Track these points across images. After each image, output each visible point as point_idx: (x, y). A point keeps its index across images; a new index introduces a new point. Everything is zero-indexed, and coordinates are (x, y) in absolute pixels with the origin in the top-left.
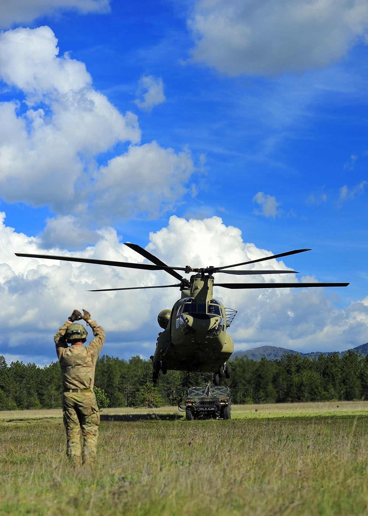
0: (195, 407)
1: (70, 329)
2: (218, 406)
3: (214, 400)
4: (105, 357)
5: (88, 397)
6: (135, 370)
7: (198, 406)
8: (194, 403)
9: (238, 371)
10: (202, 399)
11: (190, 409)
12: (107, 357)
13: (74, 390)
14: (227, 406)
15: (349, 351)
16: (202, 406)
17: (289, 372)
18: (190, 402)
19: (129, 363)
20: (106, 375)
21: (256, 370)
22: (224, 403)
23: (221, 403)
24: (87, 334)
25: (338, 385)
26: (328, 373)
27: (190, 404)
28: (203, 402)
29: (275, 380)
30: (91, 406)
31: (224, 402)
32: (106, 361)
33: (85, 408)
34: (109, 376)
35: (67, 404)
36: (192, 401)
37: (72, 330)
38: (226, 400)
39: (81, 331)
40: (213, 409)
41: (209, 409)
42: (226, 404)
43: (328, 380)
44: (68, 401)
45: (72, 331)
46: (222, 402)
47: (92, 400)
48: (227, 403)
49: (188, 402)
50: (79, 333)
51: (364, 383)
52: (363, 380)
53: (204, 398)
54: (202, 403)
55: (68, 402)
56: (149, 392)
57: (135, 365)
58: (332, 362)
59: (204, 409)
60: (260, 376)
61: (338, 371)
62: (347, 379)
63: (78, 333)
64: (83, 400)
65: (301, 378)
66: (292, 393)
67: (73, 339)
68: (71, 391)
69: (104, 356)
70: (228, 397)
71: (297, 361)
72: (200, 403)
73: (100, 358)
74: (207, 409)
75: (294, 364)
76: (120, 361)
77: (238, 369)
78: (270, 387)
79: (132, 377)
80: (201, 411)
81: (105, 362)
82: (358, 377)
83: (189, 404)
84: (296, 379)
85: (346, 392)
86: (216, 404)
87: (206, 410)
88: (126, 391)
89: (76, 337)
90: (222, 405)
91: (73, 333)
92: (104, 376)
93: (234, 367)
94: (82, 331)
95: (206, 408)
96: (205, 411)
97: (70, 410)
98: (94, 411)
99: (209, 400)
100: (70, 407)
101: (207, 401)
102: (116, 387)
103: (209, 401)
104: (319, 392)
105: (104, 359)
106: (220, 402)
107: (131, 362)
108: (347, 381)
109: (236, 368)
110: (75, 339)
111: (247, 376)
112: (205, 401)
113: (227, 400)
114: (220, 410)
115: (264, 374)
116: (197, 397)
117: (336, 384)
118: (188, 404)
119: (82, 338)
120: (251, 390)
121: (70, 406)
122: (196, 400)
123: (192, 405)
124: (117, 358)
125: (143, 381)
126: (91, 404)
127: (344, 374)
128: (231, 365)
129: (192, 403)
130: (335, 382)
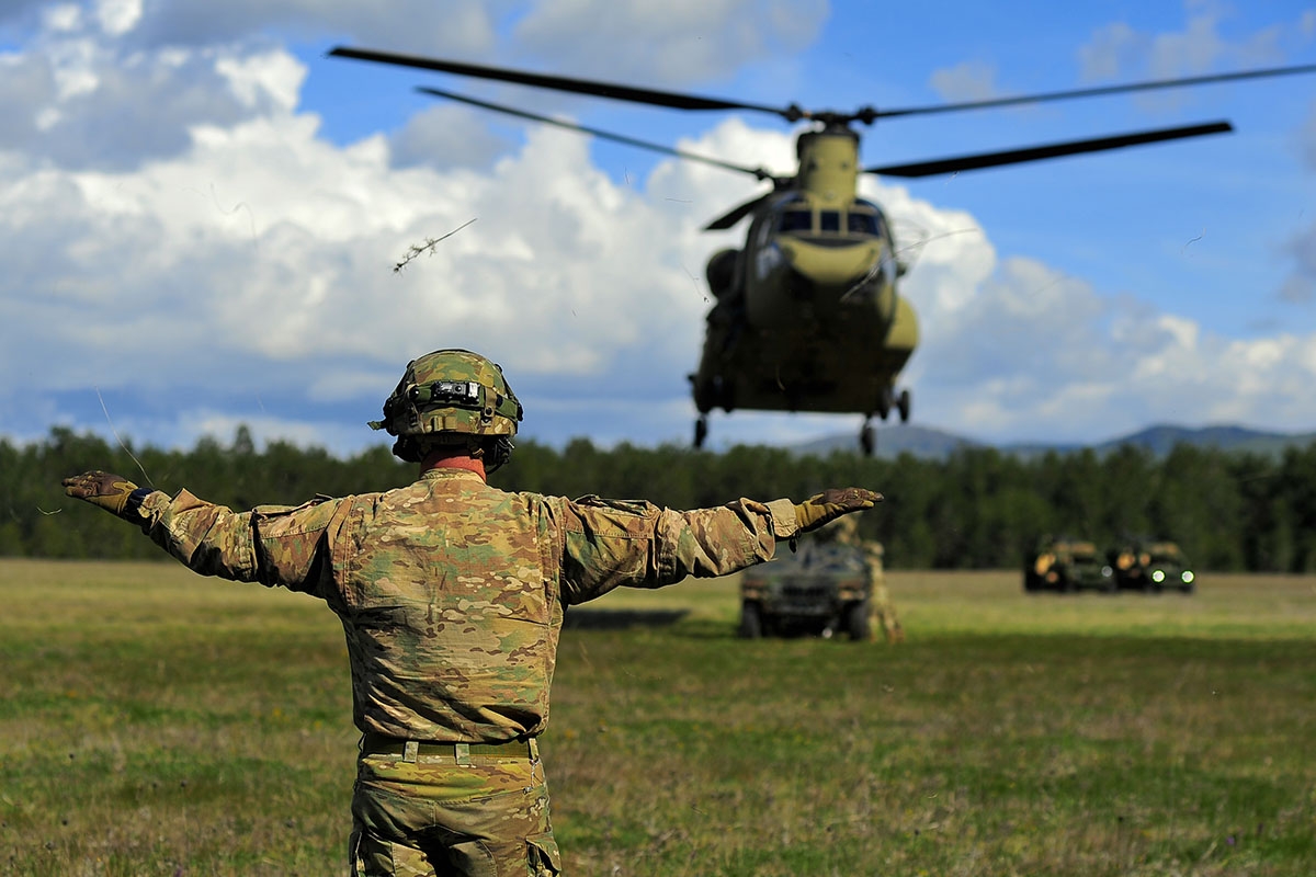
1: (424, 375)
2: (834, 602)
5: (513, 785)
13: (428, 745)
24: (520, 411)
30: (522, 835)
33: (492, 849)
35: (388, 820)
37: (434, 377)
39: (481, 388)
44: (392, 803)
45: (435, 387)
46: (848, 588)
47: (532, 802)
48: (859, 595)
50: (473, 400)
55: (390, 809)
63: (467, 403)
64: (484, 801)
67: (433, 433)
68: (413, 747)
89: (452, 425)
91: (439, 399)
94: (491, 395)
97: (397, 849)
98: (541, 866)
100: (399, 841)
110: (445, 433)
119: (488, 432)
121: (402, 834)
126: (522, 824)
129: (761, 589)
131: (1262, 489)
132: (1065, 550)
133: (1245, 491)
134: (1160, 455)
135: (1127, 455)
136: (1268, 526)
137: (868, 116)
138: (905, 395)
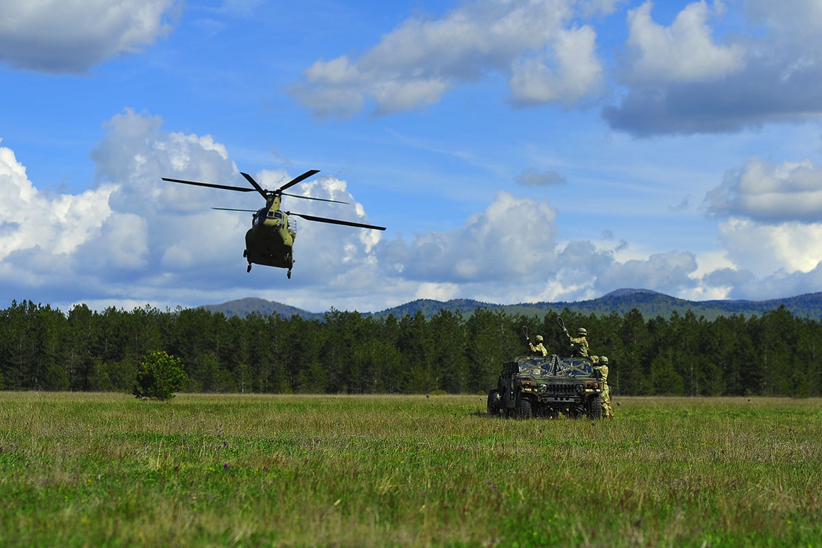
0: (539, 395)
3: (573, 383)
4: (27, 303)
7: (544, 394)
8: (536, 387)
10: (550, 380)
11: (527, 398)
16: (553, 393)
18: (529, 386)
19: (69, 317)
22: (592, 390)
23: (587, 390)
25: (429, 366)
26: (412, 346)
28: (554, 385)
29: (323, 355)
31: (592, 387)
32: (30, 310)
36: (533, 383)
40: (572, 400)
41: (565, 400)
42: (595, 391)
43: (413, 357)
46: (588, 386)
48: (598, 390)
49: (526, 386)
51: (473, 365)
52: (471, 359)
54: (551, 388)
57: (82, 319)
59: (556, 399)
60: (298, 346)
61: (431, 342)
62: (446, 358)
65: (369, 353)
66: (352, 377)
71: (355, 324)
72: (547, 388)
74: (562, 399)
75: (350, 329)
78: (316, 366)
80: (548, 403)
81: (27, 312)
82: (464, 354)
83: (526, 389)
84: (359, 354)
85: (444, 378)
90: (589, 392)
95: (559, 399)
96: (557, 402)
99: (564, 383)
101: (561, 385)
102: (51, 356)
103: (565, 385)
104: (411, 377)
105: (24, 307)
106: (586, 388)
108: (445, 360)
112: (558, 385)
114: (585, 403)
115: (306, 344)
116: (542, 377)
117: (427, 364)
122: (539, 382)
123: (533, 390)
124: (48, 308)
125: (97, 348)
127: (440, 348)
129: (533, 388)
130: (424, 360)
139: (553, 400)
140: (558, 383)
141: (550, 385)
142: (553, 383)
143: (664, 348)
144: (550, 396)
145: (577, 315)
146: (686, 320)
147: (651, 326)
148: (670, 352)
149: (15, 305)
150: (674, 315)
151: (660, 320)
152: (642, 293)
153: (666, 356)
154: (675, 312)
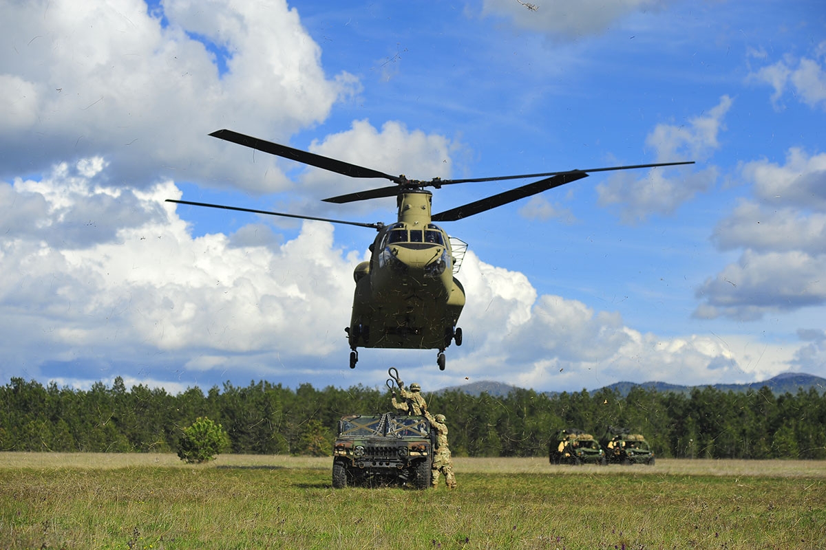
0: (355, 459)
2: (404, 460)
3: (396, 446)
4: (264, 383)
6: (303, 403)
7: (361, 458)
8: (352, 449)
9: (448, 409)
10: (369, 442)
11: (342, 463)
12: (266, 382)
14: (424, 459)
15: (604, 388)
16: (370, 457)
17: (520, 413)
18: (343, 448)
19: (295, 392)
20: (262, 408)
21: (473, 409)
22: (420, 454)
23: (412, 454)
27: (342, 453)
28: (373, 448)
29: (499, 425)
31: (419, 451)
32: (265, 389)
34: (266, 409)
36: (348, 445)
38: (423, 447)
40: (393, 465)
41: (384, 465)
42: (422, 455)
46: (414, 449)
48: (425, 454)
49: (338, 448)
53: (374, 441)
54: (369, 451)
56: (315, 434)
57: (305, 396)
58: (580, 402)
59: (374, 464)
60: (478, 418)
65: (537, 423)
69: (261, 382)
70: (428, 440)
72: (365, 451)
73: (256, 384)
74: (381, 464)
75: (527, 404)
76: (283, 391)
77: (448, 406)
78: (492, 434)
79: (299, 412)
80: (366, 469)
81: (263, 390)
83: (340, 452)
86: (400, 455)
87: (379, 468)
88: (288, 432)
90: (414, 456)
92: (258, 410)
93: (442, 404)
95: (377, 463)
96: (376, 468)
99: (384, 446)
101: (382, 448)
103: (386, 448)
105: (261, 386)
106: (411, 451)
107: (299, 391)
109: (445, 404)
111: (460, 417)
112: (377, 448)
113: (425, 447)
114: (408, 469)
115: (485, 415)
116: (359, 437)
118: (338, 451)
120: (465, 436)
122: (356, 444)
123: (348, 454)
124: (280, 385)
128: (439, 401)
129: (348, 450)
131: (680, 413)
132: (574, 438)
133: (671, 413)
134: (625, 393)
135: (607, 393)
136: (683, 432)
137: (437, 183)
138: (459, 330)
139: (369, 464)
140: (377, 445)
141: (369, 448)
142: (372, 445)
143: (788, 419)
144: (367, 460)
145: (717, 391)
146: (810, 395)
147: (781, 400)
148: (792, 422)
149: (253, 384)
150: (800, 392)
151: (789, 396)
152: (801, 377)
153: (790, 427)
154: (800, 389)
